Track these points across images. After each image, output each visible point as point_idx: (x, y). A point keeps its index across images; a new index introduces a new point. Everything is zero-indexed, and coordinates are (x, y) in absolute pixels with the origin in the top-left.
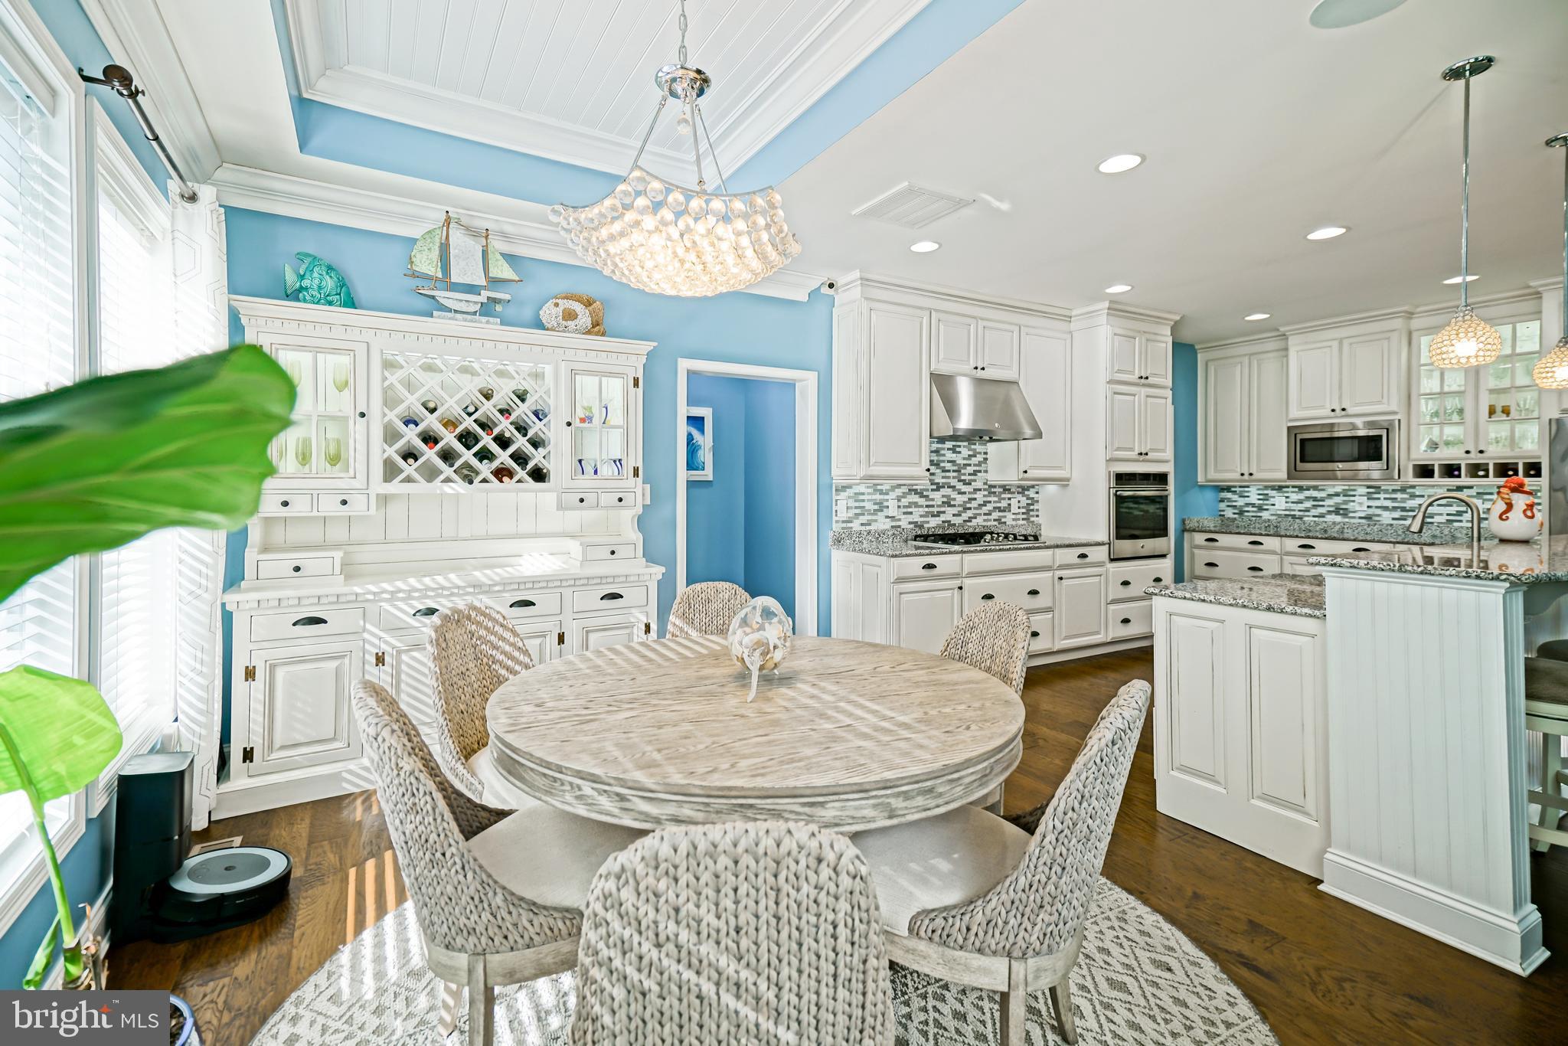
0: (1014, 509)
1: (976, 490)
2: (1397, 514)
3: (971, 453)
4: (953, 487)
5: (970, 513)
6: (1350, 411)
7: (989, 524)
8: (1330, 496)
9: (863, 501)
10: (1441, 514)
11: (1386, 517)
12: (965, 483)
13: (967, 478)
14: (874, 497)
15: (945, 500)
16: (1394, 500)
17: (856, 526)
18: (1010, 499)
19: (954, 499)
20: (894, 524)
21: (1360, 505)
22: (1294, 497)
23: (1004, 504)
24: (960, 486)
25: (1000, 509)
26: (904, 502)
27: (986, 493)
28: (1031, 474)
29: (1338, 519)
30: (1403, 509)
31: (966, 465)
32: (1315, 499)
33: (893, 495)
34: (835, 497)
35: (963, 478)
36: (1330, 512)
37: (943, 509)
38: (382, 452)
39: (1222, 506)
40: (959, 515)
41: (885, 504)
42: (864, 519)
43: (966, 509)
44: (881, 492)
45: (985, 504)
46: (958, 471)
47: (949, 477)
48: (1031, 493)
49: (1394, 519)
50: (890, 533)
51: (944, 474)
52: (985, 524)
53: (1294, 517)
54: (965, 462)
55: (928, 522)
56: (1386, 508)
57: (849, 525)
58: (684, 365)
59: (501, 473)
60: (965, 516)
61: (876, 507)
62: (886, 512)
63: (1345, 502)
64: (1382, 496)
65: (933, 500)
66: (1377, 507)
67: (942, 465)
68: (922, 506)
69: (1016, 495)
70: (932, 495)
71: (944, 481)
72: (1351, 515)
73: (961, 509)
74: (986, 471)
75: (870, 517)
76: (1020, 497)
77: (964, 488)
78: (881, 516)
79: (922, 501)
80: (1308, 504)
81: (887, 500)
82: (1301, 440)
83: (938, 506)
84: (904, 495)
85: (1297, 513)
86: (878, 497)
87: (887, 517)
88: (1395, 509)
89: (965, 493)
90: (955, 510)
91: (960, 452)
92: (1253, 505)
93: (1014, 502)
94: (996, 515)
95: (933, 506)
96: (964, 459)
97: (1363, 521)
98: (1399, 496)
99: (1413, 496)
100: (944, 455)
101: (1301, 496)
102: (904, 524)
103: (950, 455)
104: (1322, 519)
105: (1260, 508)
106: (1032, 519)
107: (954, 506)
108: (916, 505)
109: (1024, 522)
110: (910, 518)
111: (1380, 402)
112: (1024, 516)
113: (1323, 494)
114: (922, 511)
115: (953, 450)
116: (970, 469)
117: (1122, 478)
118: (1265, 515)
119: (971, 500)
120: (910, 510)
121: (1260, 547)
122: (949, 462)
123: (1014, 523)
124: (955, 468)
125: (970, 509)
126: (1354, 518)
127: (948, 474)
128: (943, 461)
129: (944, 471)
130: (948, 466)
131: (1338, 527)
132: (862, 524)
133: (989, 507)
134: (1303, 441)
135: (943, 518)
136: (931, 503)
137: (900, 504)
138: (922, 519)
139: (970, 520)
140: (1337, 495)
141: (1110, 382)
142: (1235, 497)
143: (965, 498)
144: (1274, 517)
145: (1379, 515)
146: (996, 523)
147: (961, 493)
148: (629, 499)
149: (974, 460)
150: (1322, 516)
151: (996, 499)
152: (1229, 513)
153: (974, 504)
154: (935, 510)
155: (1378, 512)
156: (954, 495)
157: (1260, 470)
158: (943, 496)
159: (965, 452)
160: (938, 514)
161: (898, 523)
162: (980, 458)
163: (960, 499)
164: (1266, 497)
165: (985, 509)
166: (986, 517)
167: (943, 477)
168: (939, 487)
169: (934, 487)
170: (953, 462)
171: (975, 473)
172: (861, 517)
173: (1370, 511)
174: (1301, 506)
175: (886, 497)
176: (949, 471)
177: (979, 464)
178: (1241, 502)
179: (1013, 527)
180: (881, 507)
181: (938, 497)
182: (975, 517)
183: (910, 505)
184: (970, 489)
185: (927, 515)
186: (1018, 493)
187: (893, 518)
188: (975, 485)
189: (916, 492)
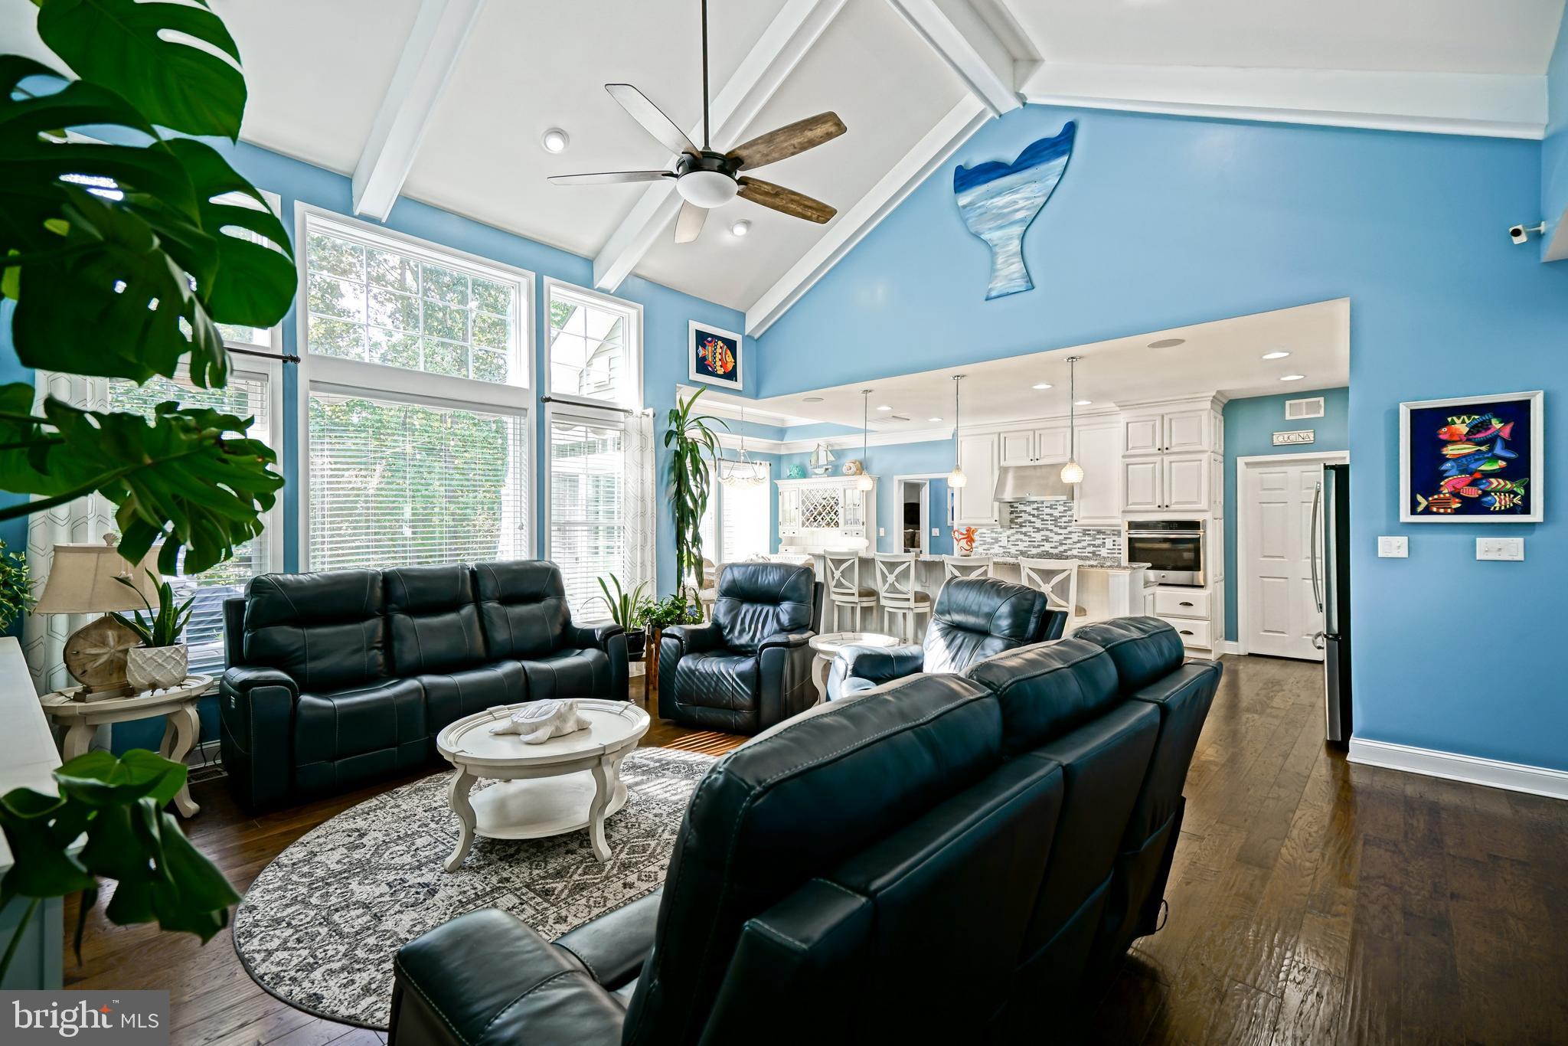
1: (1070, 533)
4: (1051, 530)
12: (1061, 527)
13: (1063, 524)
14: (992, 535)
17: (980, 550)
18: (1104, 539)
23: (1097, 542)
25: (1094, 546)
26: (1012, 538)
35: (1059, 524)
38: (801, 518)
40: (1056, 547)
43: (1061, 544)
44: (996, 532)
45: (1079, 541)
46: (1055, 520)
51: (1043, 522)
58: (896, 478)
59: (828, 524)
69: (1111, 536)
70: (1033, 535)
76: (1115, 538)
77: (1060, 531)
78: (996, 546)
79: (1026, 538)
81: (1001, 537)
83: (1038, 542)
84: (1013, 535)
86: (994, 535)
87: (1000, 546)
89: (1061, 534)
90: (1053, 545)
91: (1057, 508)
93: (1109, 542)
94: (1091, 549)
96: (1060, 512)
100: (1043, 511)
102: (1013, 551)
103: (1048, 511)
107: (1052, 542)
108: (1021, 540)
110: (1017, 548)
114: (1026, 544)
115: (1051, 507)
116: (1064, 519)
117: (1133, 525)
119: (1066, 538)
120: (1017, 543)
122: (1046, 515)
123: (1106, 555)
124: (1053, 518)
125: (1066, 544)
127: (1046, 522)
128: (1043, 514)
129: (1043, 520)
130: (1047, 517)
132: (984, 550)
133: (1084, 544)
135: (1042, 549)
136: (1034, 540)
137: (1009, 539)
138: (1026, 549)
141: (1124, 457)
143: (1062, 537)
147: (1057, 534)
148: (861, 533)
151: (1090, 538)
153: (1069, 541)
154: (1036, 544)
156: (1051, 535)
158: (1042, 536)
160: (1039, 546)
163: (1057, 538)
165: (1079, 545)
168: (1039, 530)
169: (1035, 530)
170: (1051, 515)
171: (1070, 521)
172: (983, 546)
175: (1000, 535)
179: (1104, 558)
180: (997, 541)
181: (1038, 536)
182: (1070, 550)
183: (1017, 540)
184: (1066, 531)
185: (1029, 546)
186: (1114, 535)
187: (1004, 547)
188: (1069, 529)
189: (1021, 533)
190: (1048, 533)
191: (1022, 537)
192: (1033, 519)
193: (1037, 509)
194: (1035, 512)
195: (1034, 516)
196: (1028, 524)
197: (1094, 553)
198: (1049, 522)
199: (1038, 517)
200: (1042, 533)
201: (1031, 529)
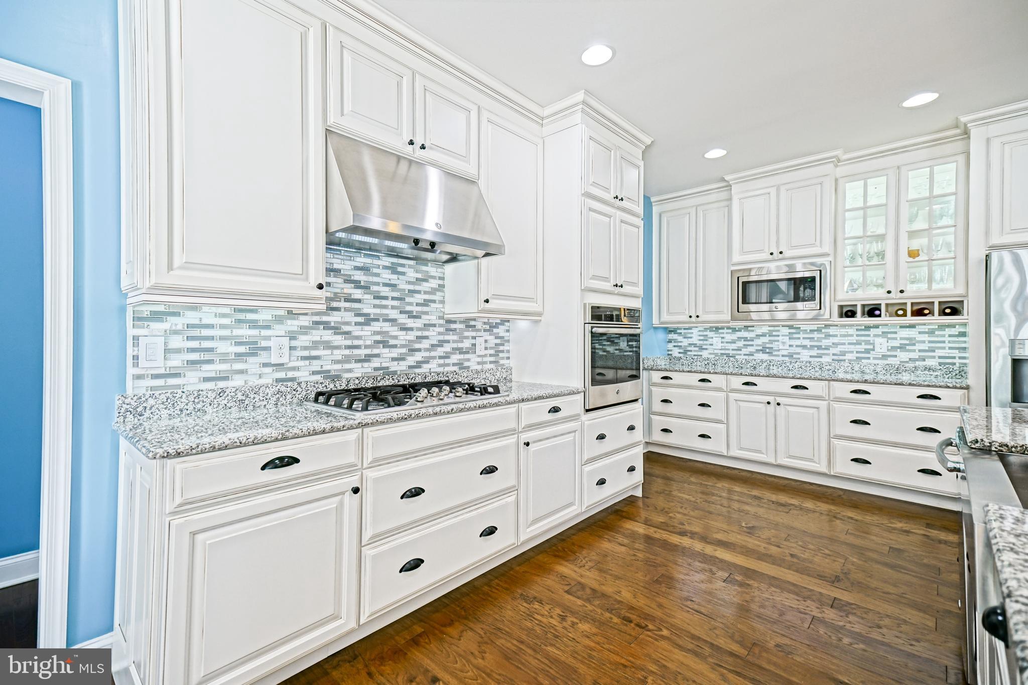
0: (480, 350)
1: (427, 326)
2: (815, 352)
3: (419, 276)
4: (393, 321)
5: (418, 357)
6: (787, 254)
7: (447, 369)
8: (758, 336)
9: (212, 338)
10: (852, 352)
11: (805, 355)
12: (411, 315)
13: (415, 309)
14: (237, 332)
15: (378, 338)
16: (811, 339)
17: (192, 380)
18: (474, 338)
19: (396, 337)
20: (282, 375)
21: (783, 343)
22: (729, 337)
23: (467, 344)
24: (403, 319)
25: (461, 351)
26: (304, 340)
27: (442, 330)
28: (493, 304)
29: (765, 357)
30: (819, 348)
31: (412, 292)
32: (746, 339)
33: (279, 330)
34: (131, 332)
35: (408, 308)
36: (758, 351)
37: (376, 351)
39: (670, 346)
40: (401, 359)
41: (264, 344)
42: (209, 370)
43: (413, 351)
44: (254, 325)
45: (441, 343)
46: (400, 299)
47: (385, 307)
48: (501, 331)
49: (811, 357)
50: (270, 391)
51: (377, 302)
52: (441, 369)
53: (728, 356)
54: (411, 287)
55: (350, 371)
56: (804, 347)
57: (172, 381)
60: (411, 360)
61: (242, 349)
62: (263, 357)
63: (771, 342)
64: (801, 335)
65: (358, 338)
66: (797, 346)
67: (374, 288)
68: (338, 347)
69: (482, 333)
70: (357, 331)
71: (378, 311)
72: (775, 353)
73: (404, 350)
74: (442, 302)
75: (225, 367)
76: (486, 335)
77: (410, 323)
78: (252, 365)
79: (338, 340)
80: (741, 344)
81: (268, 338)
82: (743, 283)
83: (366, 347)
84: (304, 330)
85: (731, 352)
86: (244, 332)
87: (265, 365)
88: (812, 347)
89: (411, 329)
90: (395, 353)
91: (403, 274)
92: (695, 345)
93: (479, 341)
94: (455, 358)
95: (357, 347)
96: (409, 283)
97: (787, 359)
98: (816, 335)
99: (828, 336)
100: (377, 275)
101: (734, 336)
102: (303, 375)
103: (387, 276)
104: (751, 357)
105: (701, 348)
106: (502, 362)
107: (395, 346)
108: (328, 346)
109: (492, 366)
110: (316, 365)
111: (812, 245)
112: (492, 359)
113: (752, 335)
114: (338, 354)
115: (393, 269)
116: (419, 298)
118: (705, 354)
119: (420, 338)
120: (314, 353)
121: (708, 384)
122: (385, 285)
123: (479, 367)
124: (396, 294)
125: (419, 350)
126: (778, 356)
127: (384, 302)
128: (378, 284)
130: (385, 291)
131: (765, 364)
132: (207, 380)
133: (447, 348)
134: (744, 284)
135: (376, 363)
136: (356, 343)
137: (294, 343)
138: (338, 367)
139: (419, 365)
140: (764, 335)
141: (584, 196)
142: (680, 338)
143: (411, 336)
144: (713, 356)
145: (799, 354)
146: (456, 368)
147: (404, 329)
149: (425, 286)
150: (751, 354)
151: (455, 338)
152: (676, 353)
153: (425, 344)
154: (363, 352)
155: (799, 350)
156: (394, 331)
157: (706, 312)
158: (376, 333)
159: (412, 274)
160: (368, 358)
161: (290, 374)
162: (433, 284)
163: (404, 337)
164: (706, 338)
165: (440, 351)
166: (441, 361)
167: (375, 306)
168: (369, 320)
169: (360, 319)
170: (393, 286)
171: (426, 303)
172: (206, 367)
173: (792, 350)
174: (734, 346)
175: (265, 333)
176: (386, 298)
177: (433, 291)
178: (685, 342)
179: (477, 372)
180: (255, 349)
181: (367, 333)
182: (426, 361)
183: (315, 345)
184: (418, 323)
185: (346, 360)
186: (485, 330)
187: (279, 366)
188: (425, 319)
189: (327, 326)
190: (386, 327)
191: (328, 336)
192: (357, 294)
193: (364, 269)
194: (359, 276)
195: (357, 284)
196: (343, 304)
197: (460, 365)
198: (390, 303)
199: (366, 288)
200: (376, 326)
201: (349, 317)
